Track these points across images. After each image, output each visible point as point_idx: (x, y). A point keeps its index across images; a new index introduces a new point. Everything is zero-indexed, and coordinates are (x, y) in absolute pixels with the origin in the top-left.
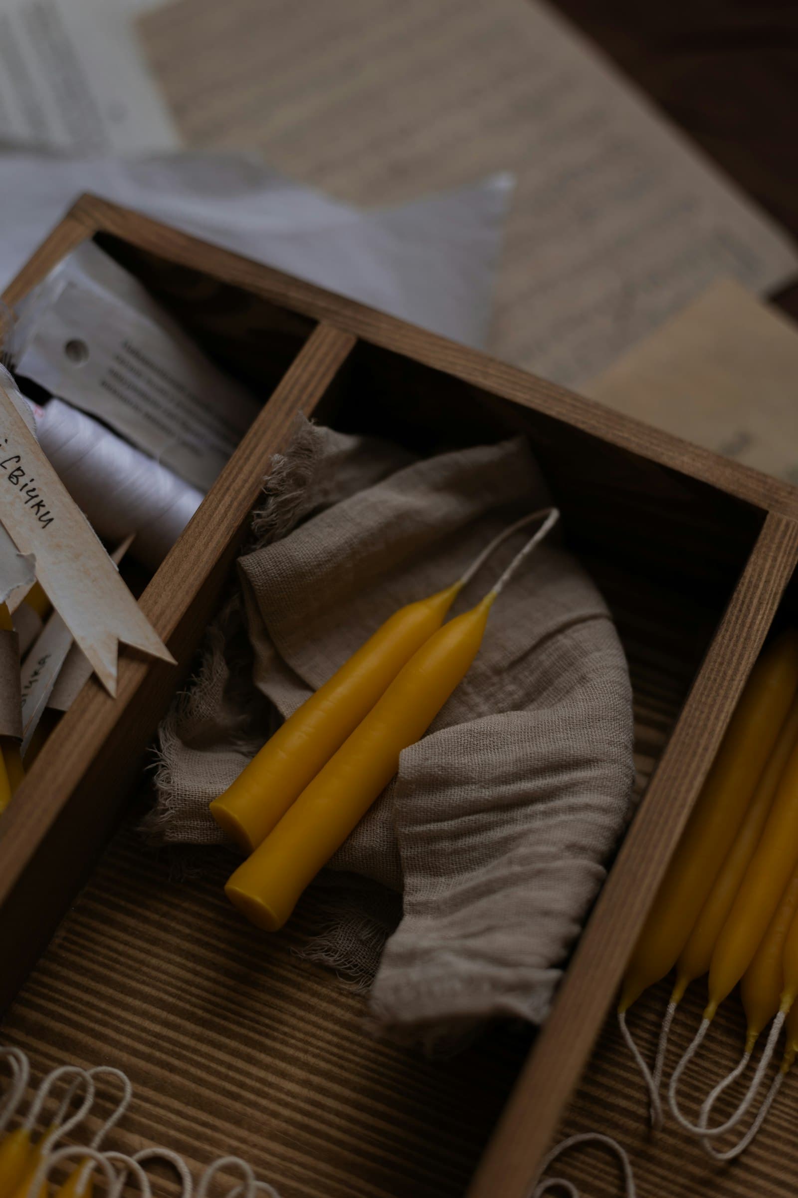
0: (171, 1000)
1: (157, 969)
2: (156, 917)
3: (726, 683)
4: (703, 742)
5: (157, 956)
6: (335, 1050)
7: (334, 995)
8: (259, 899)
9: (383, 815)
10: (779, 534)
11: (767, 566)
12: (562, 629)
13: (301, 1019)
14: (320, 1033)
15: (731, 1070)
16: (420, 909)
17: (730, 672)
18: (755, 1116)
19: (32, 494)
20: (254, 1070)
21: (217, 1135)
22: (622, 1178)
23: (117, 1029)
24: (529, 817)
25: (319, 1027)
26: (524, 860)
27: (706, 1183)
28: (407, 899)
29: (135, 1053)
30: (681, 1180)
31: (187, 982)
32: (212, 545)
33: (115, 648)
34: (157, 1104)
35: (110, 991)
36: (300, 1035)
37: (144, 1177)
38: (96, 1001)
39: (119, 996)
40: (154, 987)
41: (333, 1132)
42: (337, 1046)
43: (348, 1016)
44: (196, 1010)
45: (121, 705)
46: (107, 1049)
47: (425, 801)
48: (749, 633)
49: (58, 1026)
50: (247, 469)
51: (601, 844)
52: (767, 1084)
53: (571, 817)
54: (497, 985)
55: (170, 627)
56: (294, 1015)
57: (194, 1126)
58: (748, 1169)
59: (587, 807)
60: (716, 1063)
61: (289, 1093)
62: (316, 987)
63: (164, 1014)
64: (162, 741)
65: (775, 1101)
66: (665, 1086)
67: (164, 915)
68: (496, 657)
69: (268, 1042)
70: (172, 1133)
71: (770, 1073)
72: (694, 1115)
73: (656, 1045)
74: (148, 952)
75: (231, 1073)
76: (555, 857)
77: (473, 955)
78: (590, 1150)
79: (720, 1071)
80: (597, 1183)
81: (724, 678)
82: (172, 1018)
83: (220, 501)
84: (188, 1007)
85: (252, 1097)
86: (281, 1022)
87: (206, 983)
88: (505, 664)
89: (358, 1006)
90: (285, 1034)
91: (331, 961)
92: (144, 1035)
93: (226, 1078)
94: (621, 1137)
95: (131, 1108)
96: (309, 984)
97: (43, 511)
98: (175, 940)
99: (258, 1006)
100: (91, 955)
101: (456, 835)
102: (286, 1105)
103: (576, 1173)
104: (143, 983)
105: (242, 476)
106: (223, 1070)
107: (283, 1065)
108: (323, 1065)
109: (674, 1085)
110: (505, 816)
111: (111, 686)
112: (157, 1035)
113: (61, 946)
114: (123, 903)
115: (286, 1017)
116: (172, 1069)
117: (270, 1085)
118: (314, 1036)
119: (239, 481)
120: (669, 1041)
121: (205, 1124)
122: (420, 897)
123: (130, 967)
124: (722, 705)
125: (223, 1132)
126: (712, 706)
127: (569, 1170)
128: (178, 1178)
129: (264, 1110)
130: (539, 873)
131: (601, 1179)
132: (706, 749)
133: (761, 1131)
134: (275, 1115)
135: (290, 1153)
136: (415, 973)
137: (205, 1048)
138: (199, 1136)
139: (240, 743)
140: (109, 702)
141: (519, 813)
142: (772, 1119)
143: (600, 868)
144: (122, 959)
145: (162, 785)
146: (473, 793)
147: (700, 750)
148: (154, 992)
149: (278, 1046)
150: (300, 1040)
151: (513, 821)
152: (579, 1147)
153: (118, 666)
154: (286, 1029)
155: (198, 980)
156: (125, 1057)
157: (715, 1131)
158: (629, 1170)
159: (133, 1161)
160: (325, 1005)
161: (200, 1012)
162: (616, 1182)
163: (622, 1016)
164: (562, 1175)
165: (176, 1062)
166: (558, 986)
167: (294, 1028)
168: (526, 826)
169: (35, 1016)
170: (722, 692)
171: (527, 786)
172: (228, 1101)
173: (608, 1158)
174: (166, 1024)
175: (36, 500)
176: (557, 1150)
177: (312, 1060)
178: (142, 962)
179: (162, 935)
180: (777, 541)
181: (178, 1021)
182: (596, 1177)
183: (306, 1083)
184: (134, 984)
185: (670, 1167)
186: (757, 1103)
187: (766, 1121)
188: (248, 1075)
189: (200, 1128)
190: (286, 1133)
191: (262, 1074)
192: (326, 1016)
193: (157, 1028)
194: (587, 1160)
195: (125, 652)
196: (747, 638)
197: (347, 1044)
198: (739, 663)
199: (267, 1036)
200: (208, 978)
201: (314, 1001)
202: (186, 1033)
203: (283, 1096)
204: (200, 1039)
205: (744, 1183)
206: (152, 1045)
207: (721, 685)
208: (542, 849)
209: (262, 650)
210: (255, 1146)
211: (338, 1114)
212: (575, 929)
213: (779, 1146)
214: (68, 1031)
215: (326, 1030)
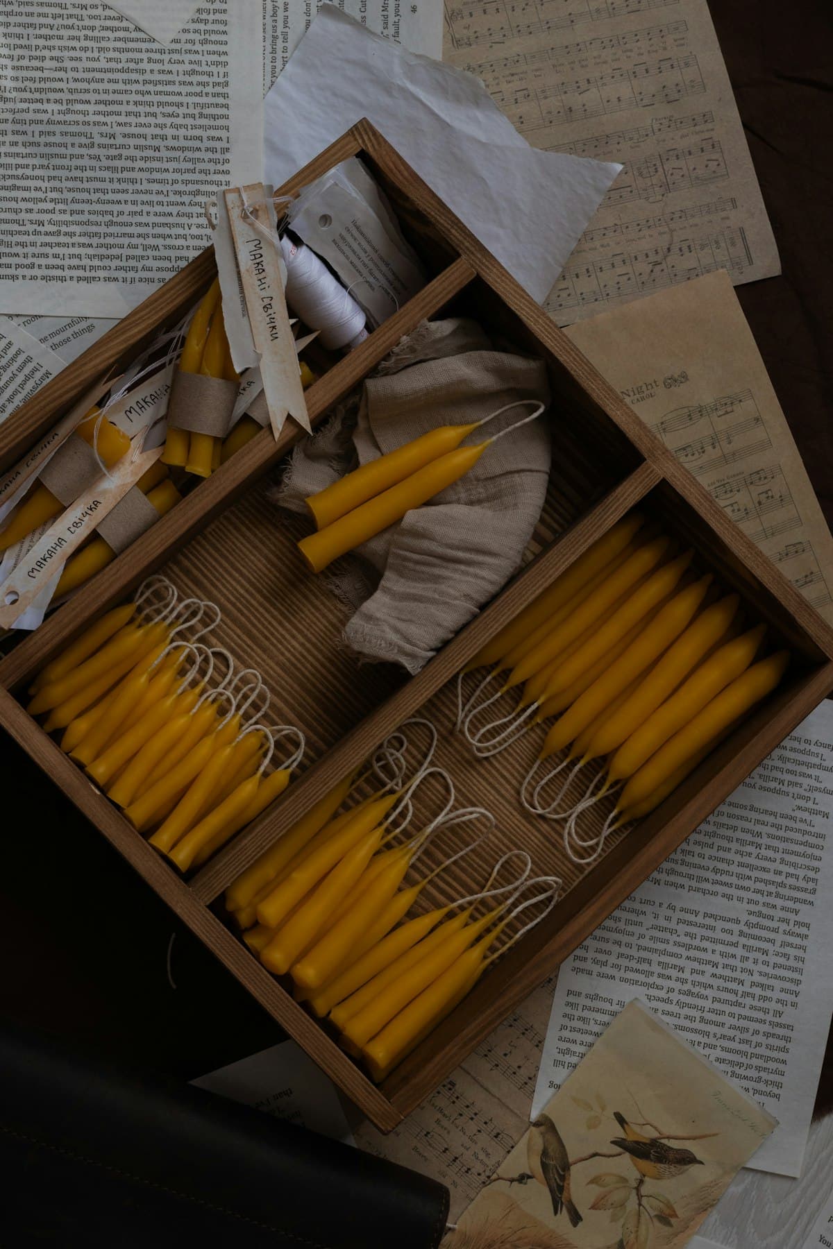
0: (253, 580)
1: (252, 562)
2: (260, 535)
3: (577, 546)
4: (550, 573)
5: (255, 556)
6: (322, 634)
7: (332, 608)
8: (310, 559)
9: (387, 536)
10: (646, 475)
11: (630, 490)
12: (518, 472)
13: (312, 613)
14: (319, 624)
15: (506, 717)
16: (387, 591)
17: (582, 541)
18: (506, 741)
19: (272, 320)
20: (280, 629)
21: (253, 654)
22: (431, 745)
23: (223, 585)
24: (456, 570)
25: (319, 621)
26: (442, 593)
27: (468, 762)
28: (383, 582)
29: (228, 600)
30: (457, 756)
31: (265, 574)
32: (354, 373)
33: (285, 416)
34: (229, 628)
35: (226, 565)
36: (308, 621)
37: (212, 660)
38: (218, 567)
39: (230, 569)
40: (248, 570)
41: (307, 673)
42: (325, 633)
43: (335, 621)
44: (264, 590)
45: (278, 446)
46: (215, 592)
47: (408, 540)
48: (601, 525)
49: (195, 572)
50: (388, 334)
51: (482, 599)
52: (518, 729)
53: (474, 581)
54: (402, 651)
55: (316, 412)
56: (309, 610)
57: (244, 645)
58: (491, 764)
59: (483, 578)
60: (499, 710)
61: (293, 646)
62: (325, 600)
63: (248, 586)
64: (294, 453)
65: (519, 738)
66: (466, 716)
67: (265, 536)
68: (480, 472)
69: (292, 618)
70: (233, 644)
71: (523, 724)
72: (473, 735)
73: (475, 691)
74: (251, 552)
75: (269, 627)
76: (456, 598)
77: (397, 630)
78: (422, 727)
79: (499, 715)
80: (419, 743)
81: (577, 543)
82: (251, 589)
83: (367, 349)
84: (260, 586)
85: (275, 641)
86: (301, 610)
87: (273, 578)
88: (483, 477)
89: (342, 617)
90: (302, 618)
91: (337, 592)
92: (235, 592)
93: (266, 628)
94: (439, 727)
95: (218, 626)
96: (322, 598)
97: (274, 331)
98: (266, 551)
99: (294, 599)
100: (223, 543)
101: (417, 562)
102: (289, 651)
103: (411, 735)
104: (243, 567)
105: (384, 339)
106: (266, 623)
107: (294, 632)
108: (314, 639)
109: (470, 716)
110: (445, 564)
111: (277, 435)
112: (241, 595)
113: (210, 533)
114: (247, 522)
115: (305, 609)
116: (243, 614)
117: (286, 639)
118: (315, 624)
119: (381, 341)
120: (482, 691)
121: (249, 646)
122: (388, 585)
123: (239, 556)
124: (570, 557)
125: (256, 653)
126: (564, 555)
127: (408, 732)
128: (228, 667)
129: (278, 650)
130: (445, 603)
131: (421, 742)
132: (550, 576)
133: (505, 749)
134: (283, 654)
135: (283, 674)
136: (367, 627)
137: (261, 610)
138: (244, 651)
139: (334, 462)
140: (273, 443)
141: (452, 566)
142: (514, 746)
143: (477, 610)
144: (237, 551)
145: (286, 480)
146: (434, 547)
147: (547, 576)
148: (247, 573)
149: (296, 622)
150: (308, 624)
151: (447, 568)
152: (416, 724)
153: (284, 425)
154: (303, 616)
155: (270, 575)
156: (222, 600)
157: (479, 745)
158: (435, 742)
159: (209, 652)
160: (326, 611)
161: (265, 591)
162: (427, 746)
163: (461, 675)
164: (404, 733)
165: (246, 612)
166: (431, 660)
167: (307, 616)
168: (451, 575)
169: (186, 563)
170: (573, 550)
171: (461, 554)
172: (263, 639)
173: (428, 733)
174: (247, 591)
175: (273, 325)
176: (407, 722)
177: (309, 635)
178: (247, 556)
179: (260, 546)
180: (642, 478)
181: (254, 592)
182: (419, 740)
183: (302, 645)
184: (239, 566)
185: (455, 749)
186: (509, 736)
187: (510, 746)
188: (277, 630)
189: (246, 647)
190: (284, 664)
191: (284, 632)
192: (324, 616)
193: (242, 591)
194: (419, 731)
195: (289, 418)
196: (600, 526)
197: (328, 633)
198: (588, 538)
199: (293, 615)
200: (275, 576)
201: (321, 607)
202: (255, 599)
203: (289, 647)
204: (261, 605)
205: (486, 769)
206: (237, 598)
207: (574, 546)
208: (452, 591)
209: (362, 424)
210: (268, 665)
211: (312, 665)
212: (451, 636)
213: (511, 759)
214: (200, 576)
215: (321, 623)
